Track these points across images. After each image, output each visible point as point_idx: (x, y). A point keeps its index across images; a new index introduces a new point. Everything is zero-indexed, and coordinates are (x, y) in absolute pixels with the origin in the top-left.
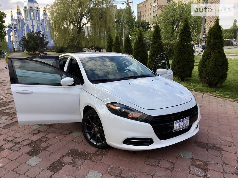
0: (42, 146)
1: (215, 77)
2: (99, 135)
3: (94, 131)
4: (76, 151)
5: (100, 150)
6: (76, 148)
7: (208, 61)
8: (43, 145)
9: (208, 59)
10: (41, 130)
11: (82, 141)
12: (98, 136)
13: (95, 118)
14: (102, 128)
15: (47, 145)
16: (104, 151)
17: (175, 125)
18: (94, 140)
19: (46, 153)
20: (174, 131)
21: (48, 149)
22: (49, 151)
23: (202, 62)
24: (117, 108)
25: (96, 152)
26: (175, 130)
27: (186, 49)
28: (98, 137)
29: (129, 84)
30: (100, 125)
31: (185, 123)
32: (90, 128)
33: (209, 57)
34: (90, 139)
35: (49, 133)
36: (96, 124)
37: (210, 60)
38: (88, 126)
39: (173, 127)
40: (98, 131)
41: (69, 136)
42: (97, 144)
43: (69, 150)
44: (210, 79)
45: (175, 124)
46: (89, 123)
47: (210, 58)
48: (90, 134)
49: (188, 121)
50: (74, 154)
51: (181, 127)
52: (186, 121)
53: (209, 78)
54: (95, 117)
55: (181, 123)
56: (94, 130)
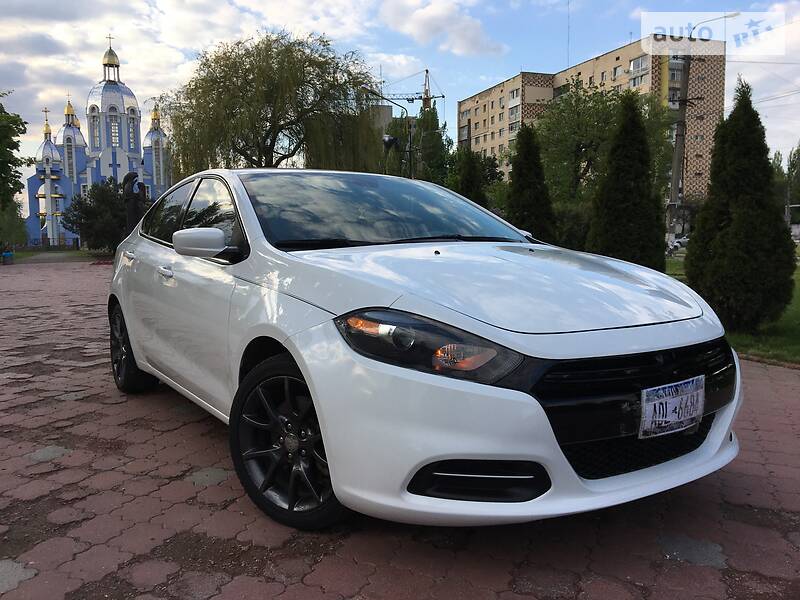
0: (54, 521)
1: (749, 295)
2: (302, 467)
3: (284, 452)
4: (199, 539)
5: (307, 538)
6: (198, 530)
7: (718, 237)
8: (59, 516)
9: (721, 229)
10: (65, 462)
11: (234, 500)
12: (301, 469)
13: (286, 387)
14: (317, 431)
15: (74, 518)
16: (324, 538)
17: (647, 408)
18: (279, 490)
19: (63, 545)
20: (641, 437)
21: (72, 533)
22: (76, 539)
23: (696, 242)
24: (384, 329)
25: (285, 544)
26: (646, 433)
27: (635, 205)
28: (298, 475)
29: (437, 253)
30: (308, 418)
31: (689, 404)
32: (264, 438)
33: (723, 221)
34: (266, 487)
35: (96, 472)
36: (292, 419)
37: (727, 234)
38: (256, 430)
39: (635, 416)
40: (299, 451)
41: (179, 482)
42: (291, 507)
43: (167, 534)
44: (732, 300)
45: (648, 400)
46: (261, 414)
47: (728, 225)
48: (264, 463)
49: (701, 392)
50: (188, 550)
51: (672, 418)
52: (692, 395)
53: (728, 299)
54: (286, 382)
55: (672, 402)
56: (283, 444)
